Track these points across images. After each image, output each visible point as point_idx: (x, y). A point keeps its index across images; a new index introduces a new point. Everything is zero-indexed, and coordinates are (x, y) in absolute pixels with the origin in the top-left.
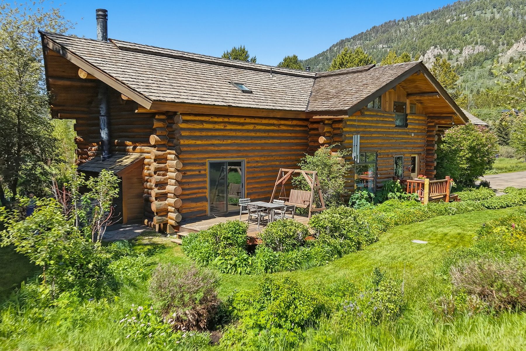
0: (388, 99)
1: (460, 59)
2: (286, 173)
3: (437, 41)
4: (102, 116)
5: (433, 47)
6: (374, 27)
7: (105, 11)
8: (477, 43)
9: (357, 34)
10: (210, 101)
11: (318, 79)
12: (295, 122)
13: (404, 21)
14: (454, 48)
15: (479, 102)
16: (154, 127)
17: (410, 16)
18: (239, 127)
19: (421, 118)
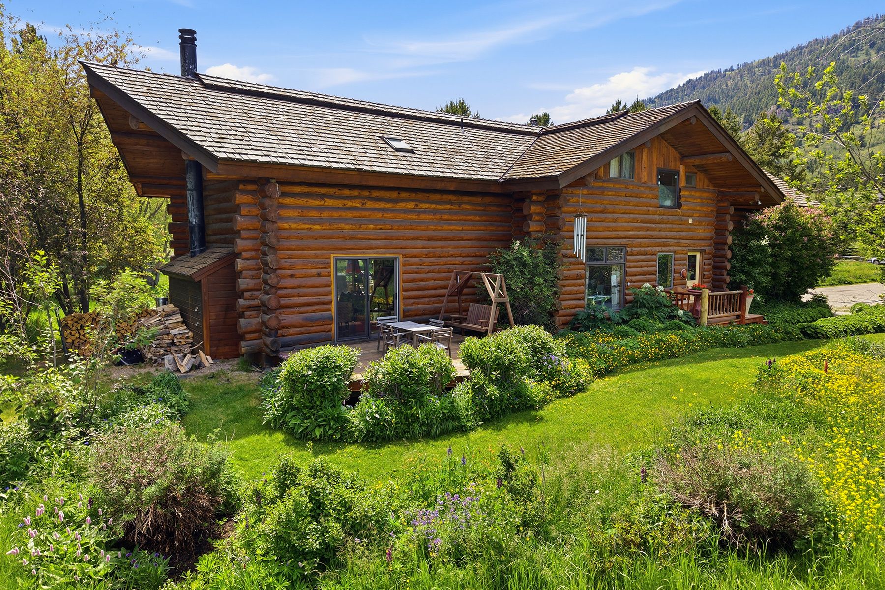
0: (645, 163)
7: (192, 33)
11: (542, 137)
16: (238, 202)
18: (389, 206)
19: (705, 195)
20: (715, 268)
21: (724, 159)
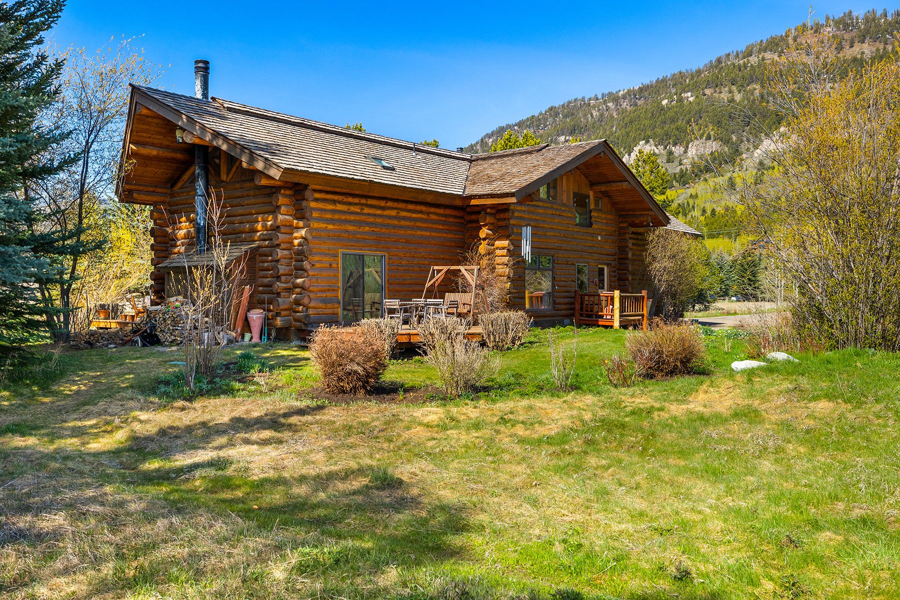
0: (565, 189)
1: (685, 161)
2: (439, 271)
3: (649, 133)
4: (199, 196)
5: (644, 142)
6: (551, 109)
7: (206, 63)
8: (709, 138)
9: (525, 118)
10: (344, 173)
11: (474, 163)
12: (448, 212)
13: (597, 99)
14: (675, 144)
15: (715, 228)
16: (279, 203)
17: (606, 92)
18: (379, 212)
19: (609, 217)
20: (619, 279)
21: (624, 187)
